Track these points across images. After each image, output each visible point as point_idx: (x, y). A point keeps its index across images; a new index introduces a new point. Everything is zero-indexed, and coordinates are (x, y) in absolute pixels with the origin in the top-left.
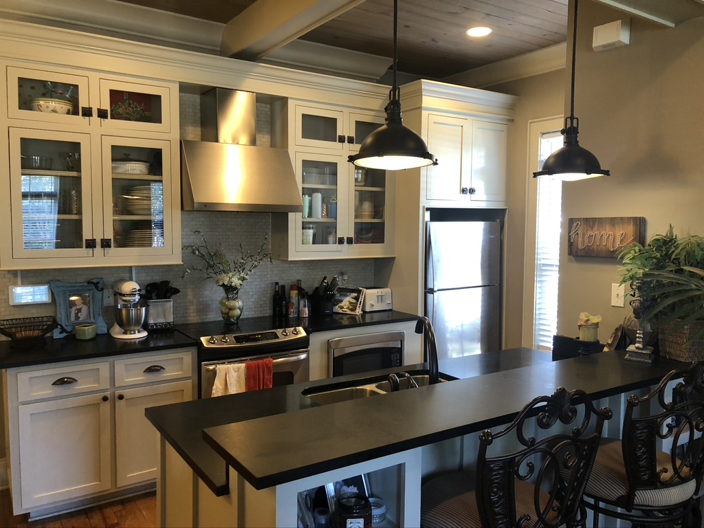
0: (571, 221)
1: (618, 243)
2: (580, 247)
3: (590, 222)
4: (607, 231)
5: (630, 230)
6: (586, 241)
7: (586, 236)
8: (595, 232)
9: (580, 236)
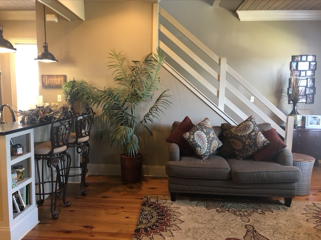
0: (43, 76)
1: (59, 83)
2: (47, 84)
3: (50, 76)
4: (55, 79)
5: (62, 78)
6: (49, 82)
7: (48, 81)
8: (51, 79)
9: (46, 81)
